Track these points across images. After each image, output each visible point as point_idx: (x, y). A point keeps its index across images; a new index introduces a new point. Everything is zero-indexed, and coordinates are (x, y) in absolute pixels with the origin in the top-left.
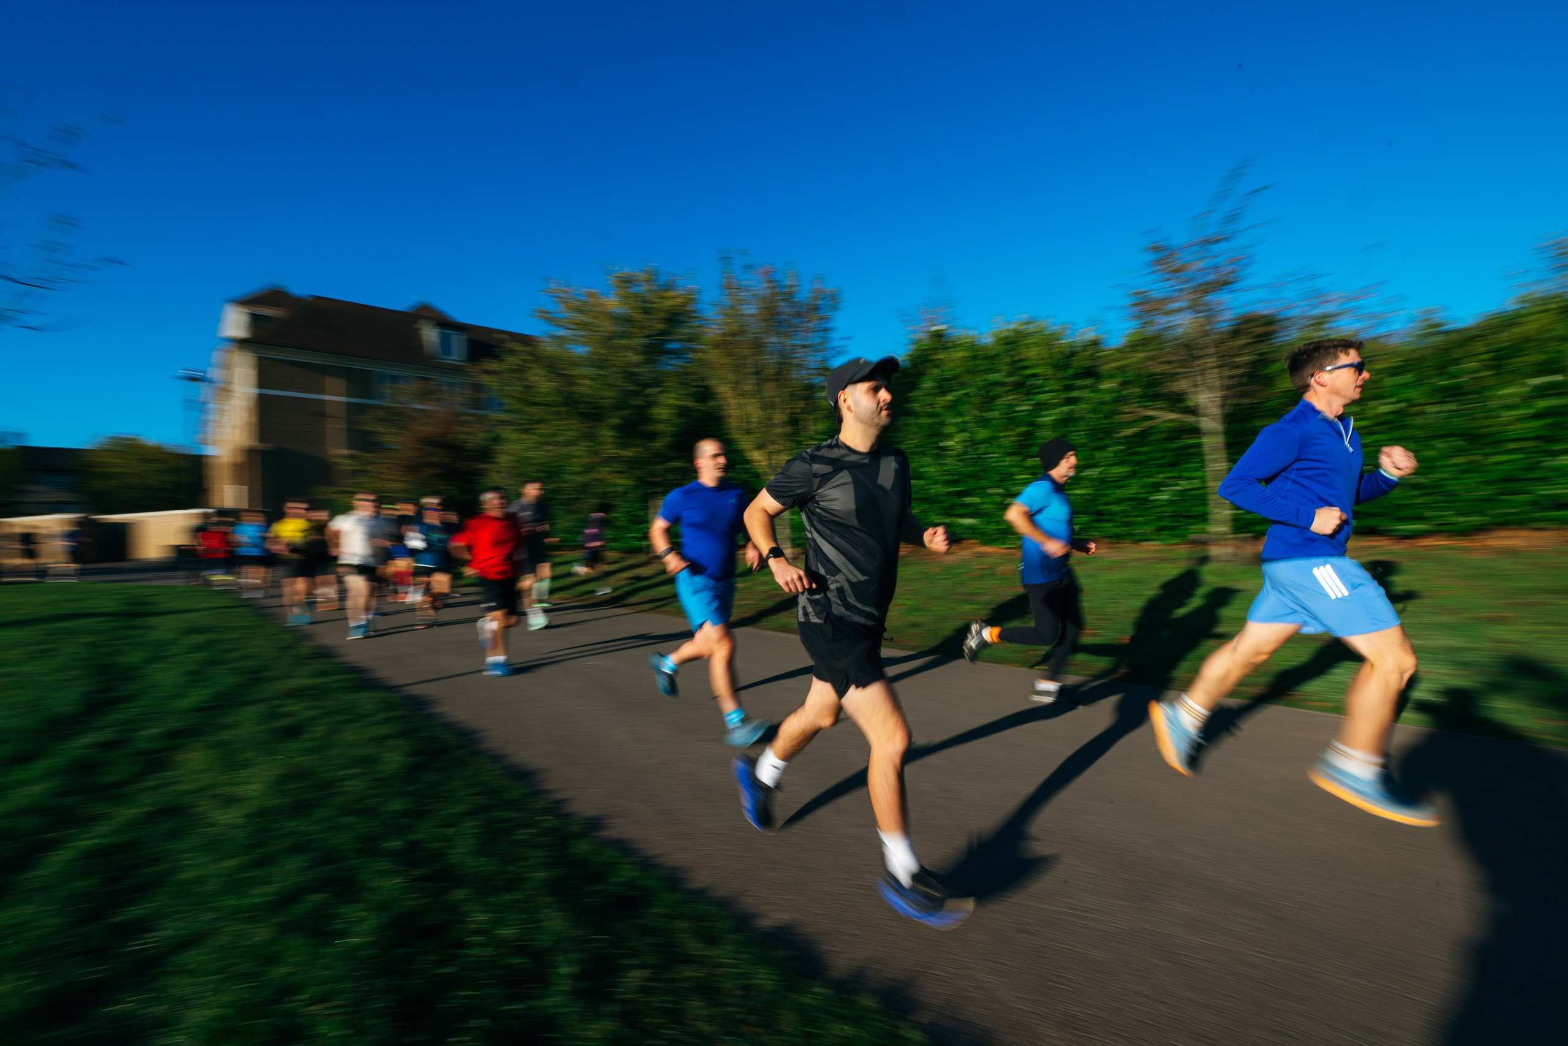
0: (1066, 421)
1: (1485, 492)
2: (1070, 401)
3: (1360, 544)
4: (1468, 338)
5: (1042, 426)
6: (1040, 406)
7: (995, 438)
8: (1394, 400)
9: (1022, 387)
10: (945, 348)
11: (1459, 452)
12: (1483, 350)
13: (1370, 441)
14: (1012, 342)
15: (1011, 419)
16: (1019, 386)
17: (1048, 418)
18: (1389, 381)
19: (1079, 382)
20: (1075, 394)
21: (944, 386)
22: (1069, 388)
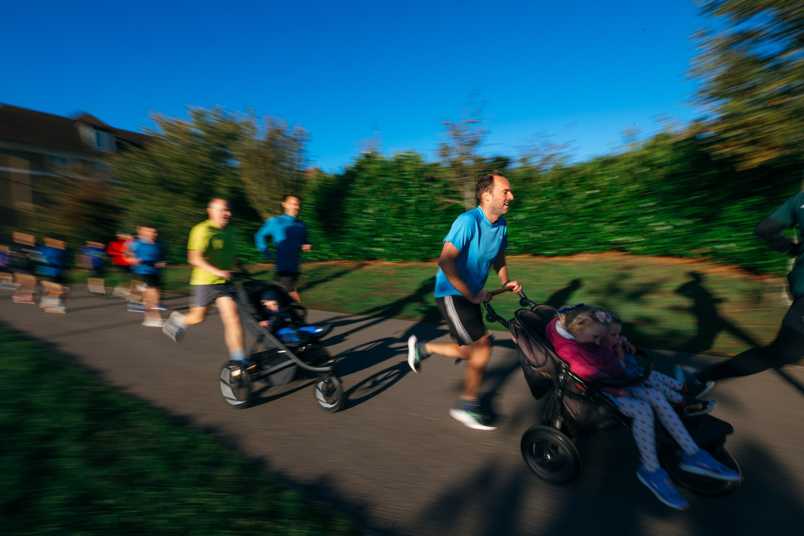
0: (420, 202)
1: (573, 237)
2: (423, 192)
3: (531, 260)
4: (571, 171)
5: (409, 205)
6: (410, 194)
7: (388, 209)
8: (545, 197)
9: (403, 185)
10: (370, 163)
11: (567, 221)
12: (575, 177)
13: (537, 215)
14: (400, 162)
15: (396, 200)
16: (401, 184)
17: (412, 200)
18: (542, 189)
19: (426, 183)
20: (425, 189)
21: (368, 182)
22: (422, 186)
